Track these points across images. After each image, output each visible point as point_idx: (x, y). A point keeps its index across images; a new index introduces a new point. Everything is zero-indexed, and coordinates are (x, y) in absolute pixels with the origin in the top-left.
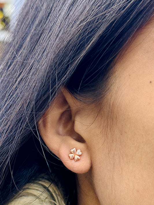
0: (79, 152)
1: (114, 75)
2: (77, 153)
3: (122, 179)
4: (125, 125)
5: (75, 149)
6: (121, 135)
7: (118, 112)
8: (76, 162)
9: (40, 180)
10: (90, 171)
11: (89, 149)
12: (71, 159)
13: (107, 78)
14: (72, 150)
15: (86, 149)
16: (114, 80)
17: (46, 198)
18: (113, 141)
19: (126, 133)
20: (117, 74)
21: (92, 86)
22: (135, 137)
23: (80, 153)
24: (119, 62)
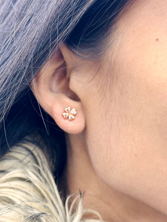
0: (74, 111)
1: (117, 31)
2: (72, 112)
3: (119, 141)
4: (127, 84)
5: (69, 108)
6: (121, 94)
7: (119, 71)
8: (70, 122)
9: (23, 143)
10: (84, 132)
11: (84, 109)
12: (65, 119)
13: (109, 34)
14: (66, 109)
15: (81, 108)
16: (116, 36)
17: (29, 162)
18: (111, 101)
19: (127, 93)
20: (120, 29)
21: (93, 41)
22: (137, 97)
23: (75, 113)
24: (123, 18)
